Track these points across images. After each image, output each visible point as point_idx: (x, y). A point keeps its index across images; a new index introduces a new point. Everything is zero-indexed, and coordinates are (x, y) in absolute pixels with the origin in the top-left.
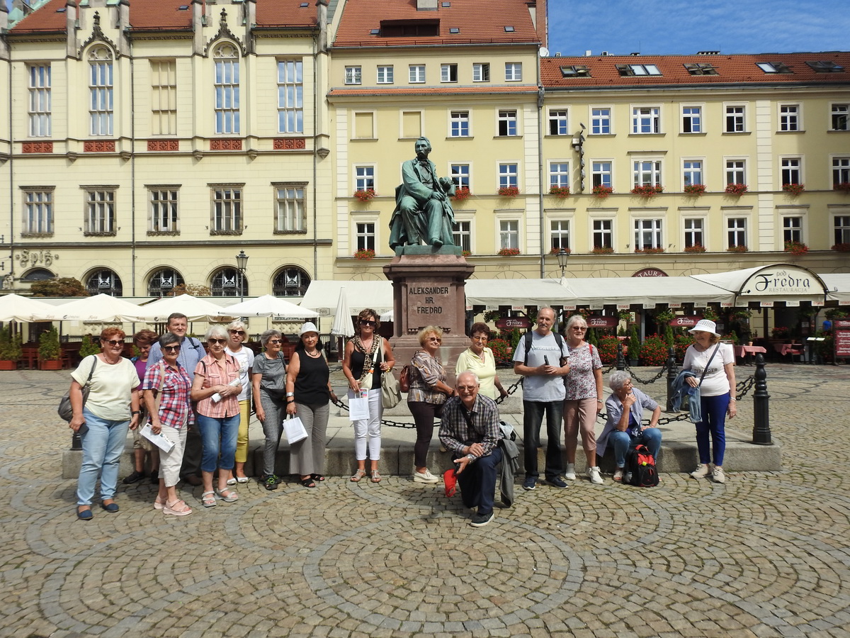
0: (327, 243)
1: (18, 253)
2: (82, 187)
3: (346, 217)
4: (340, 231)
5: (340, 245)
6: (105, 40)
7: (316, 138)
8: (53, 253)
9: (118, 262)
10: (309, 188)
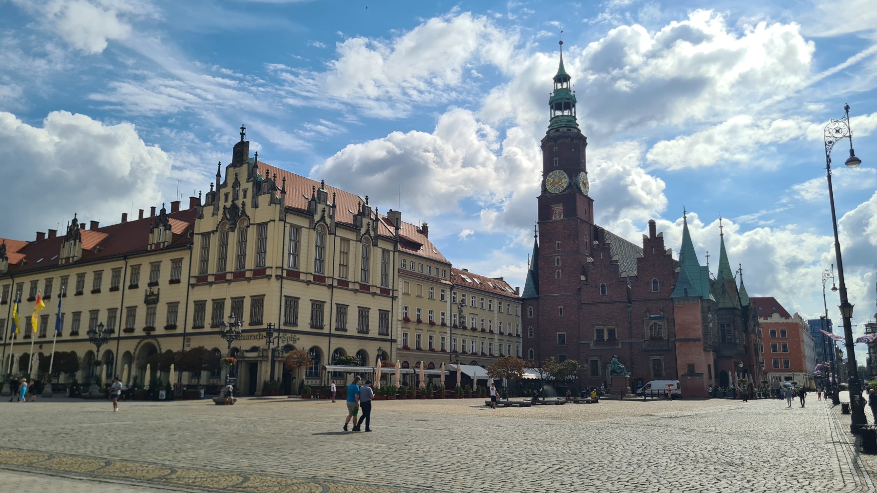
0: (395, 341)
1: (281, 334)
2: (311, 300)
3: (400, 329)
4: (399, 336)
5: (399, 343)
6: (325, 223)
7: (393, 290)
8: (298, 336)
9: (323, 344)
10: (390, 314)
